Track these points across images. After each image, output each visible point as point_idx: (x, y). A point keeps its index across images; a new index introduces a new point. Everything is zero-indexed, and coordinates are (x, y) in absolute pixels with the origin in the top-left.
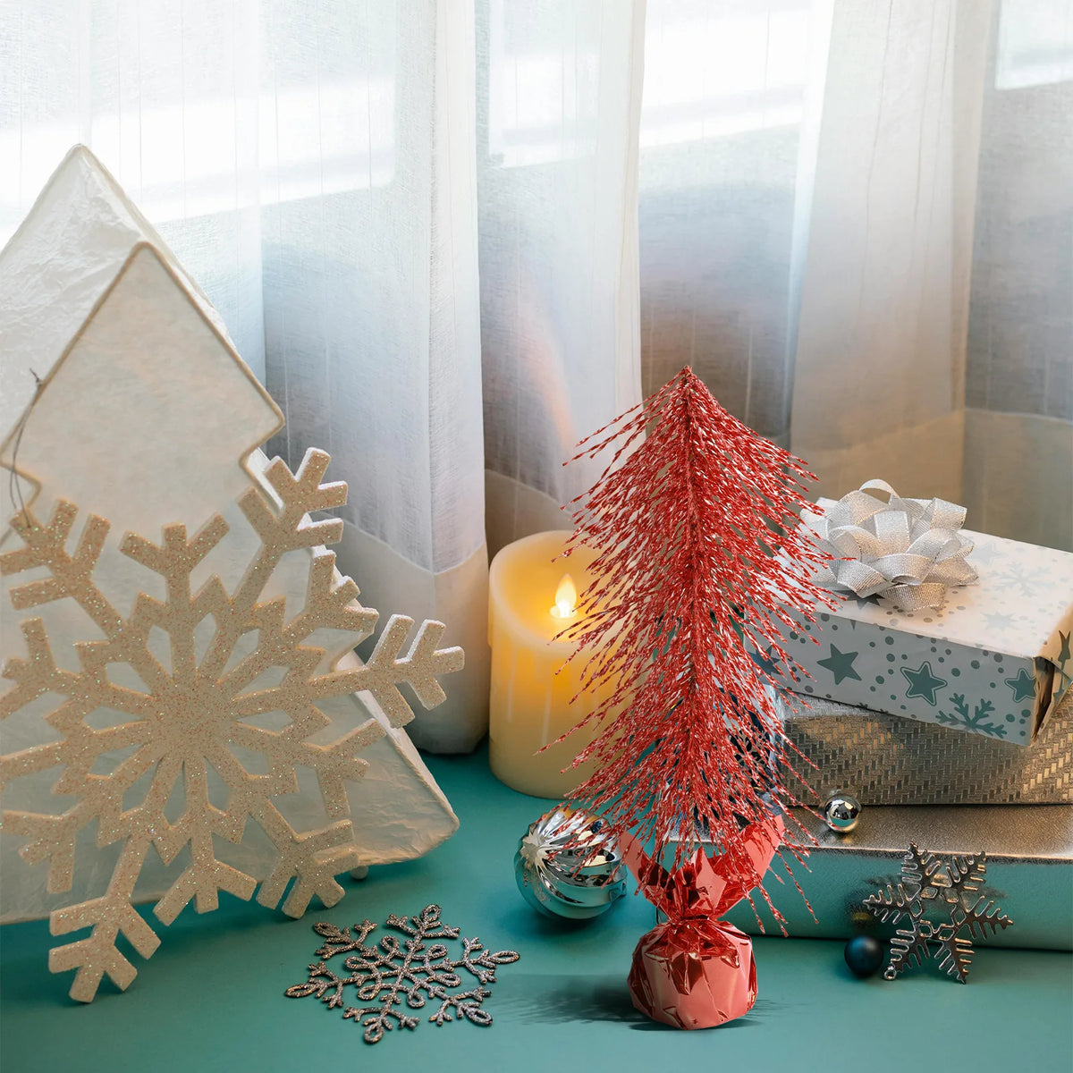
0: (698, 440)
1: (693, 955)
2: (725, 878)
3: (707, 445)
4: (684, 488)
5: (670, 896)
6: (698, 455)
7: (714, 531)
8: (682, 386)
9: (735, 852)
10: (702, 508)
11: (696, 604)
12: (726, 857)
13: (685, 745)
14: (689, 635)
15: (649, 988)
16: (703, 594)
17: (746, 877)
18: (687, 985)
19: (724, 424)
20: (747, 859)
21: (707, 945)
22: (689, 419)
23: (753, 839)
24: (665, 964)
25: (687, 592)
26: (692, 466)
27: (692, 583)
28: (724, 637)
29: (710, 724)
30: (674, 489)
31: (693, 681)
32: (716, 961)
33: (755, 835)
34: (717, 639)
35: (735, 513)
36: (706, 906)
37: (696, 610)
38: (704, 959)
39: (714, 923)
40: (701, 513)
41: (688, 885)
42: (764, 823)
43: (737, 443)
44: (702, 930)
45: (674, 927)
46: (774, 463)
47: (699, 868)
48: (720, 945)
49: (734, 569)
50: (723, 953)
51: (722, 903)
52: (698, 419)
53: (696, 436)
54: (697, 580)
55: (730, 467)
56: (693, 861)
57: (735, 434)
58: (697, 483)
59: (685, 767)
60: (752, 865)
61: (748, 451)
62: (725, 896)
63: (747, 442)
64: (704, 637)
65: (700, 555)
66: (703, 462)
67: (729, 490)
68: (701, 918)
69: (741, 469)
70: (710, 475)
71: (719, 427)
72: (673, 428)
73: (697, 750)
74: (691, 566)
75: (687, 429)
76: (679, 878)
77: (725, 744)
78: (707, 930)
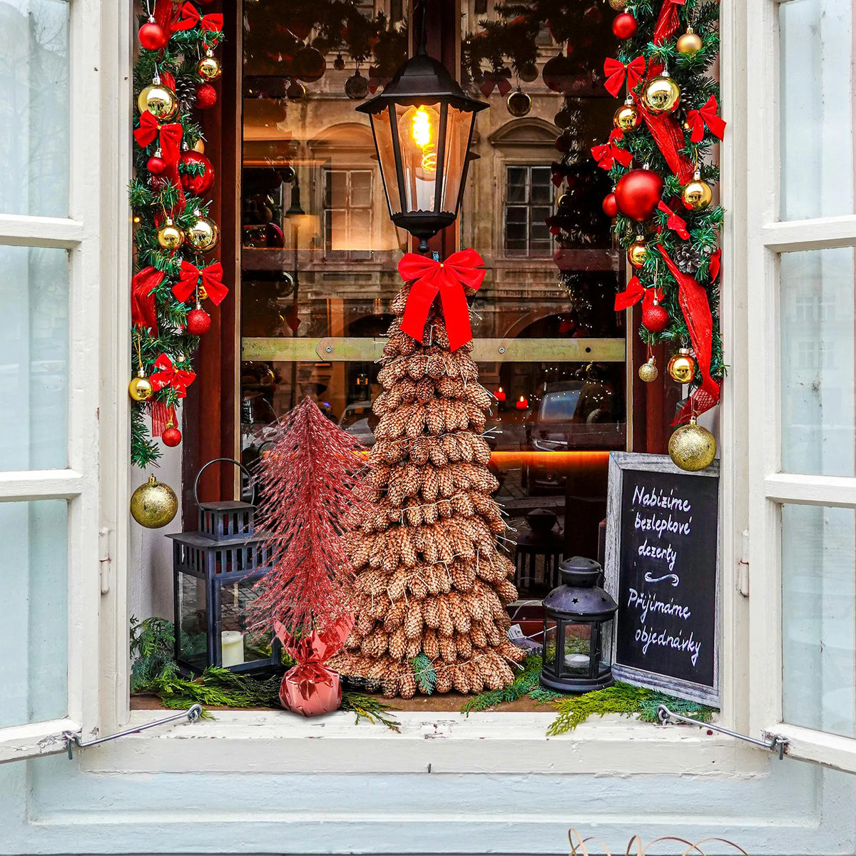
0: (313, 432)
1: (311, 681)
2: (326, 644)
3: (318, 434)
4: (306, 455)
5: (299, 652)
6: (313, 439)
7: (321, 476)
8: (305, 406)
9: (331, 631)
10: (315, 465)
11: (312, 511)
12: (327, 634)
13: (307, 580)
14: (309, 526)
15: (289, 697)
16: (315, 506)
17: (337, 644)
18: (308, 695)
19: (326, 424)
20: (337, 634)
21: (317, 676)
22: (309, 422)
23: (340, 625)
24: (297, 686)
25: (308, 505)
26: (310, 444)
27: (310, 501)
28: (326, 527)
29: (319, 569)
30: (302, 456)
31: (310, 550)
32: (322, 684)
33: (341, 623)
34: (322, 528)
35: (331, 467)
36: (317, 658)
37: (312, 514)
38: (316, 683)
39: (320, 666)
40: (315, 467)
41: (308, 647)
42: (345, 617)
43: (332, 433)
44: (315, 669)
45: (301, 668)
46: (350, 443)
47: (314, 639)
48: (324, 676)
49: (330, 494)
50: (325, 680)
51: (325, 656)
52: (313, 422)
53: (312, 430)
54: (313, 500)
55: (328, 445)
56: (311, 635)
57: (331, 429)
58: (313, 452)
59: (307, 590)
60: (339, 637)
61: (337, 437)
62: (326, 653)
63: (337, 433)
64: (316, 527)
65: (314, 487)
66: (315, 443)
67: (328, 456)
68: (314, 663)
69: (334, 446)
70: (318, 448)
71: (323, 426)
72: (301, 426)
73: (313, 582)
74: (310, 493)
75: (308, 426)
76: (303, 644)
77: (326, 579)
78: (317, 669)
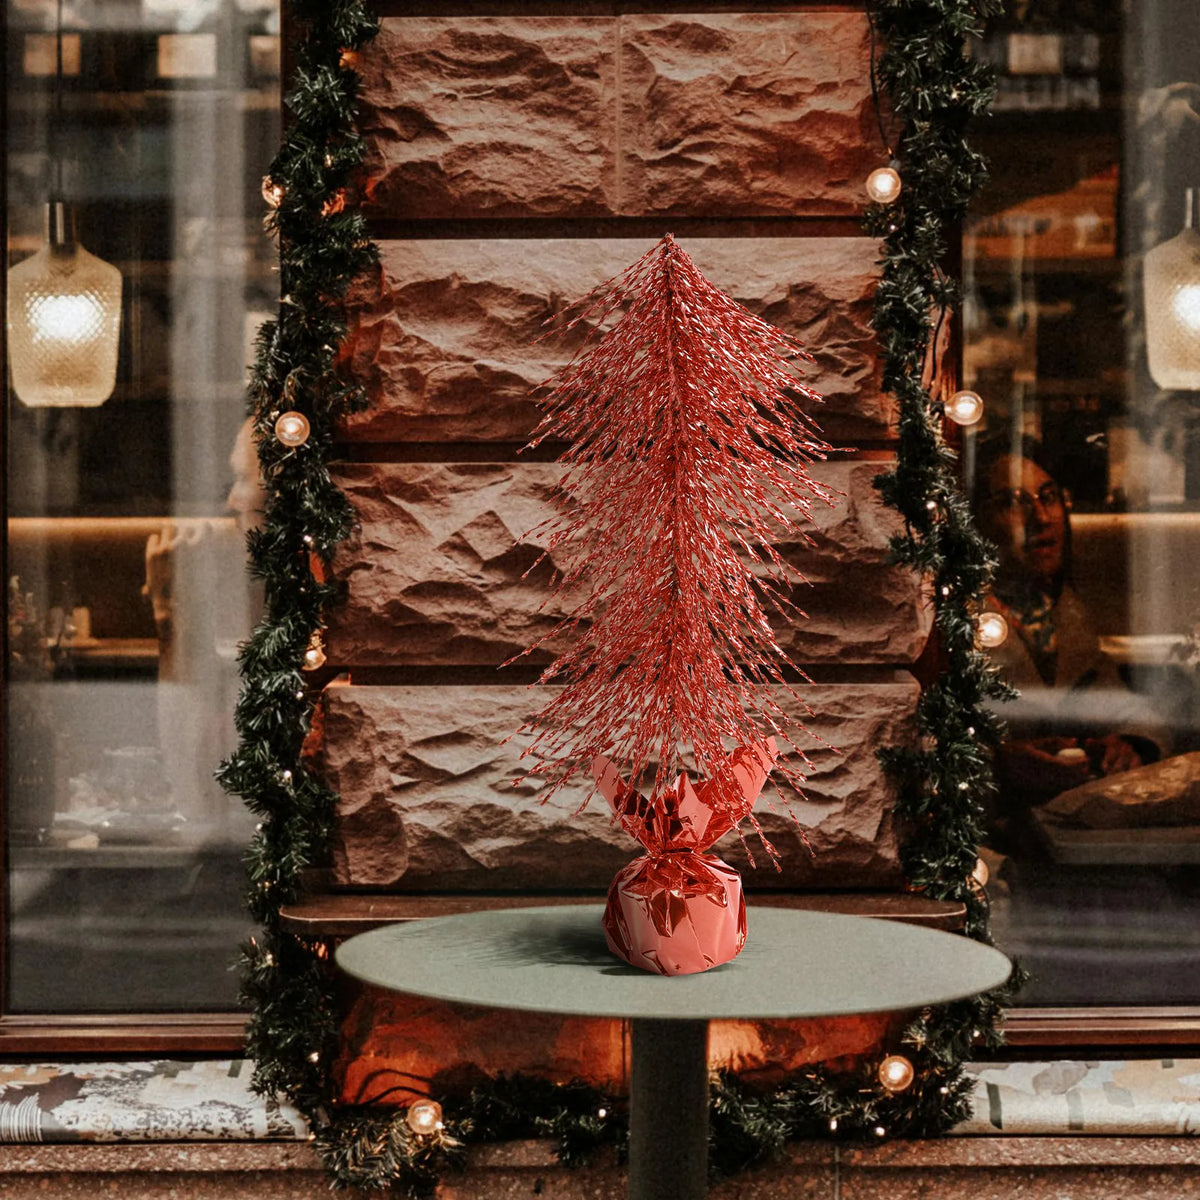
0: (681, 317)
1: (675, 893)
2: (711, 806)
3: (691, 323)
4: (665, 371)
5: (649, 826)
6: (680, 333)
7: (699, 418)
8: (663, 257)
9: (722, 778)
10: (685, 393)
11: (679, 500)
12: (712, 783)
13: (667, 658)
14: (671, 535)
15: (626, 929)
16: (686, 489)
17: (735, 806)
18: (668, 926)
19: (710, 299)
20: (736, 785)
21: (691, 881)
22: (671, 293)
23: (743, 763)
24: (643, 903)
25: (668, 487)
26: (674, 345)
27: (674, 476)
28: (710, 536)
29: (695, 634)
30: (655, 372)
31: (675, 586)
32: (701, 899)
33: (745, 758)
34: (702, 539)
35: (723, 398)
36: (689, 838)
37: (679, 507)
38: (688, 897)
39: (698, 857)
40: (685, 397)
41: (669, 814)
42: (755, 746)
43: (724, 320)
44: (686, 865)
45: (654, 861)
46: (765, 343)
47: (682, 795)
48: (706, 882)
49: (721, 461)
50: (709, 890)
51: (707, 835)
52: (681, 293)
53: (678, 312)
54: (680, 474)
55: (717, 347)
56: (676, 787)
57: (722, 310)
58: (680, 365)
59: (667, 683)
60: (742, 792)
61: (736, 329)
62: (711, 827)
63: (736, 319)
64: (687, 537)
65: (683, 445)
66: (686, 342)
67: (715, 373)
68: (684, 850)
69: (729, 349)
70: (694, 355)
71: (705, 302)
72: (653, 303)
73: (680, 663)
74: (673, 458)
75: (668, 304)
76: (659, 806)
77: (712, 657)
78: (691, 864)
